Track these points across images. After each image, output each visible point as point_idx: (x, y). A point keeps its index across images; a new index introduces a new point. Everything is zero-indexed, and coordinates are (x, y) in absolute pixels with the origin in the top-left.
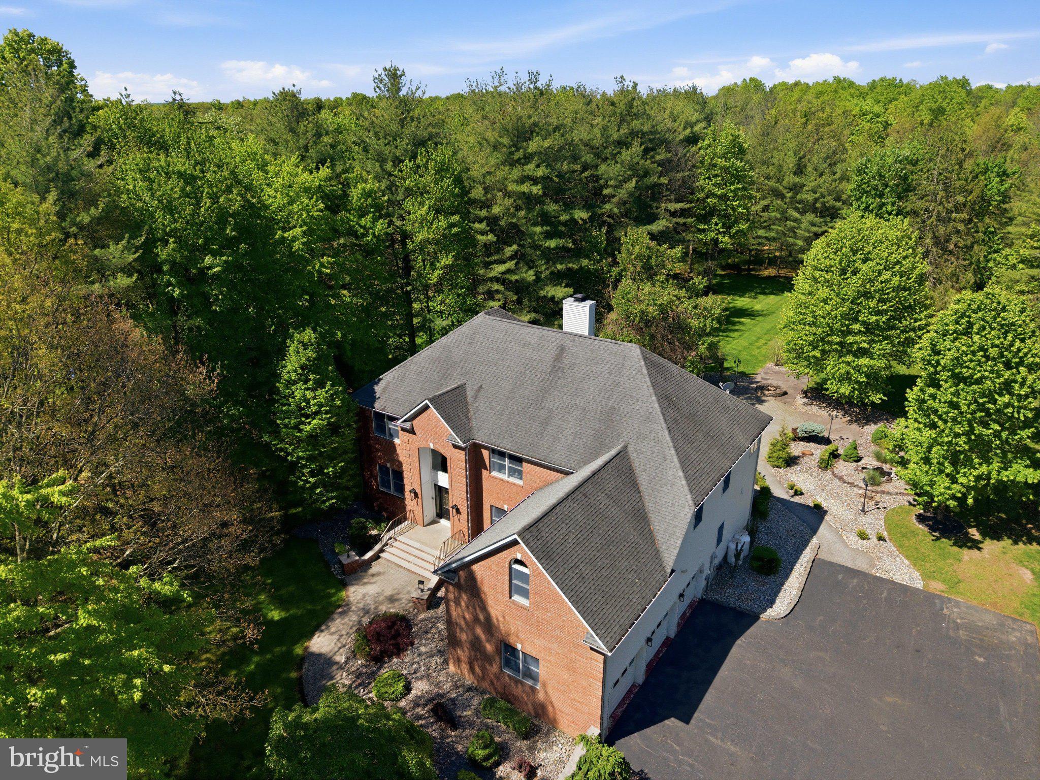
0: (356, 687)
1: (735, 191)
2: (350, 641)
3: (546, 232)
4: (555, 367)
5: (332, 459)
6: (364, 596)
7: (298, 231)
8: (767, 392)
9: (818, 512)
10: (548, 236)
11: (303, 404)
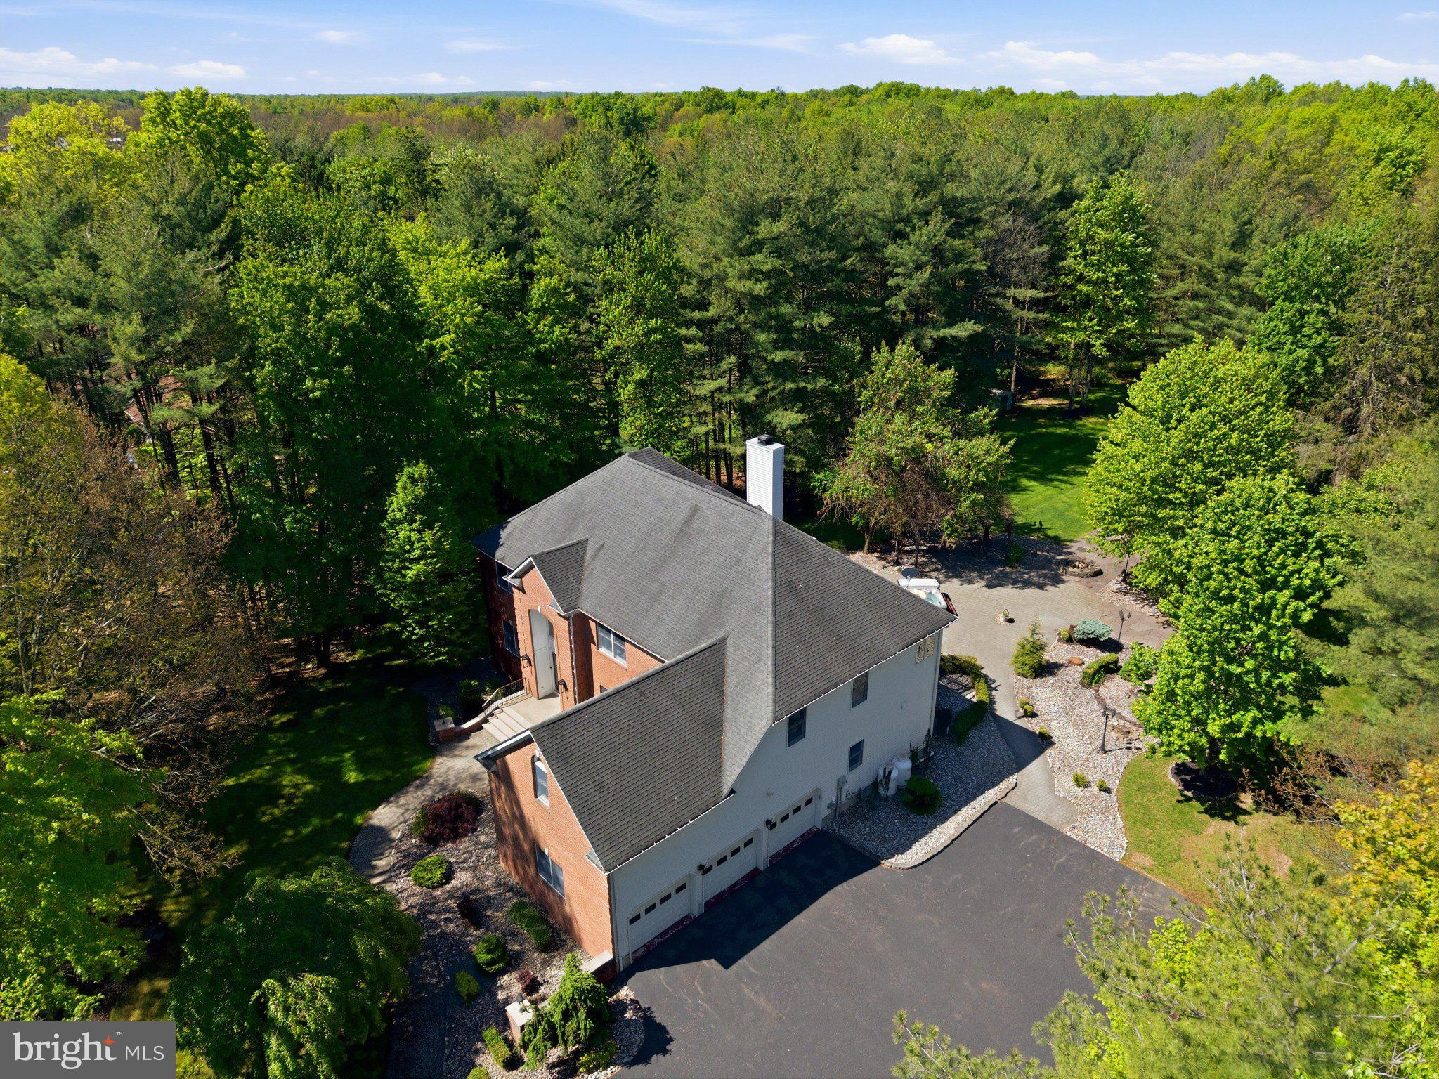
0: (399, 868)
1: (1118, 276)
2: (411, 817)
3: (775, 341)
4: (682, 531)
5: (439, 610)
6: (449, 769)
7: (446, 339)
8: (1071, 569)
9: (1043, 741)
10: (777, 345)
11: (407, 547)
